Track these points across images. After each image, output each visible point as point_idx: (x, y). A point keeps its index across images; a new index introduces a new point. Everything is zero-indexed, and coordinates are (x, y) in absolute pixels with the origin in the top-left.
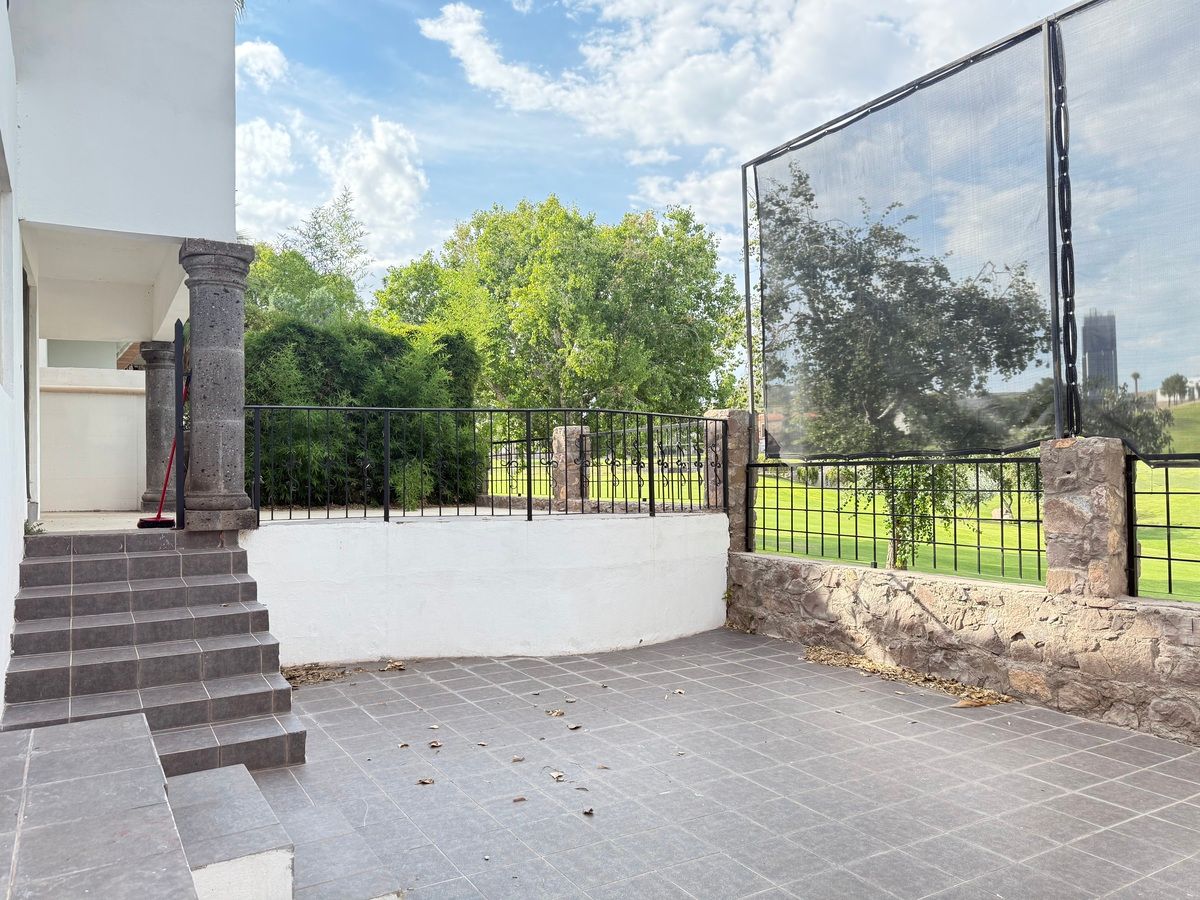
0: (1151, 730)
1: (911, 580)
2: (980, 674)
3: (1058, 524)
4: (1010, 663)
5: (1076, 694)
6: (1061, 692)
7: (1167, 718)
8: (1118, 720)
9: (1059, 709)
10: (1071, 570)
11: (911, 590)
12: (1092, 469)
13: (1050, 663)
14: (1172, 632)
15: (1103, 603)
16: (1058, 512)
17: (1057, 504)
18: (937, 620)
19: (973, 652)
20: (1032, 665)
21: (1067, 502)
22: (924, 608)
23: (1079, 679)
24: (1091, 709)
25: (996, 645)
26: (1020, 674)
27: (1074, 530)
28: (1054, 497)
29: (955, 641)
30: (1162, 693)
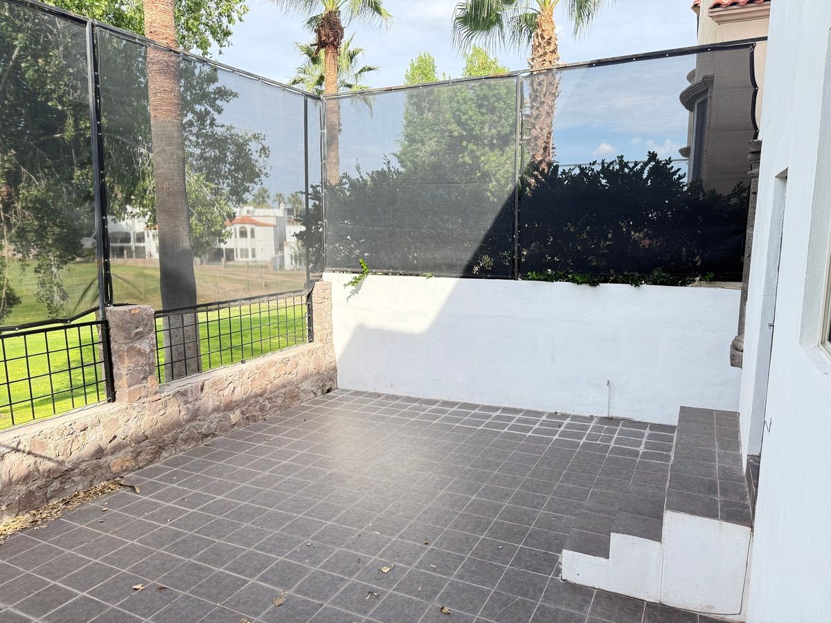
0: (181, 451)
1: (18, 439)
2: (90, 477)
3: (134, 360)
4: (109, 458)
5: (147, 454)
6: (140, 458)
7: (186, 441)
8: (167, 455)
9: (139, 468)
10: (141, 385)
11: (21, 447)
12: (149, 324)
13: (133, 445)
14: (185, 398)
15: (157, 397)
16: (133, 352)
17: (132, 348)
18: (50, 459)
19: (83, 466)
20: (123, 451)
21: (138, 345)
22: (36, 456)
23: (149, 445)
24: (155, 458)
25: (99, 453)
26: (115, 462)
27: (142, 361)
28: (131, 345)
29: (68, 466)
30: (184, 430)
